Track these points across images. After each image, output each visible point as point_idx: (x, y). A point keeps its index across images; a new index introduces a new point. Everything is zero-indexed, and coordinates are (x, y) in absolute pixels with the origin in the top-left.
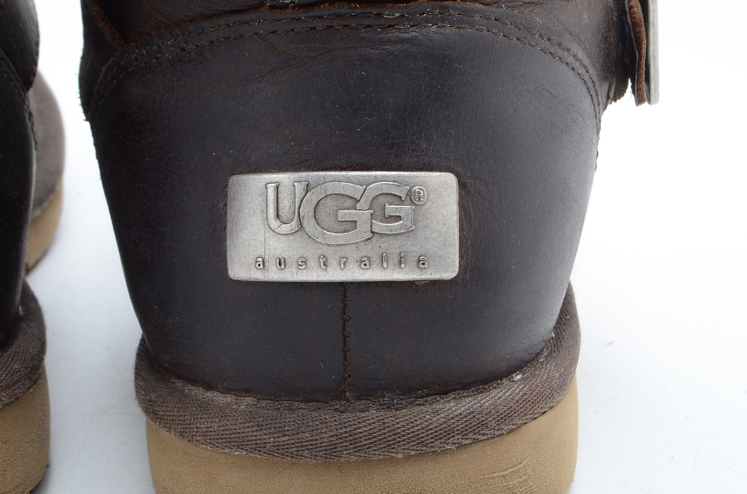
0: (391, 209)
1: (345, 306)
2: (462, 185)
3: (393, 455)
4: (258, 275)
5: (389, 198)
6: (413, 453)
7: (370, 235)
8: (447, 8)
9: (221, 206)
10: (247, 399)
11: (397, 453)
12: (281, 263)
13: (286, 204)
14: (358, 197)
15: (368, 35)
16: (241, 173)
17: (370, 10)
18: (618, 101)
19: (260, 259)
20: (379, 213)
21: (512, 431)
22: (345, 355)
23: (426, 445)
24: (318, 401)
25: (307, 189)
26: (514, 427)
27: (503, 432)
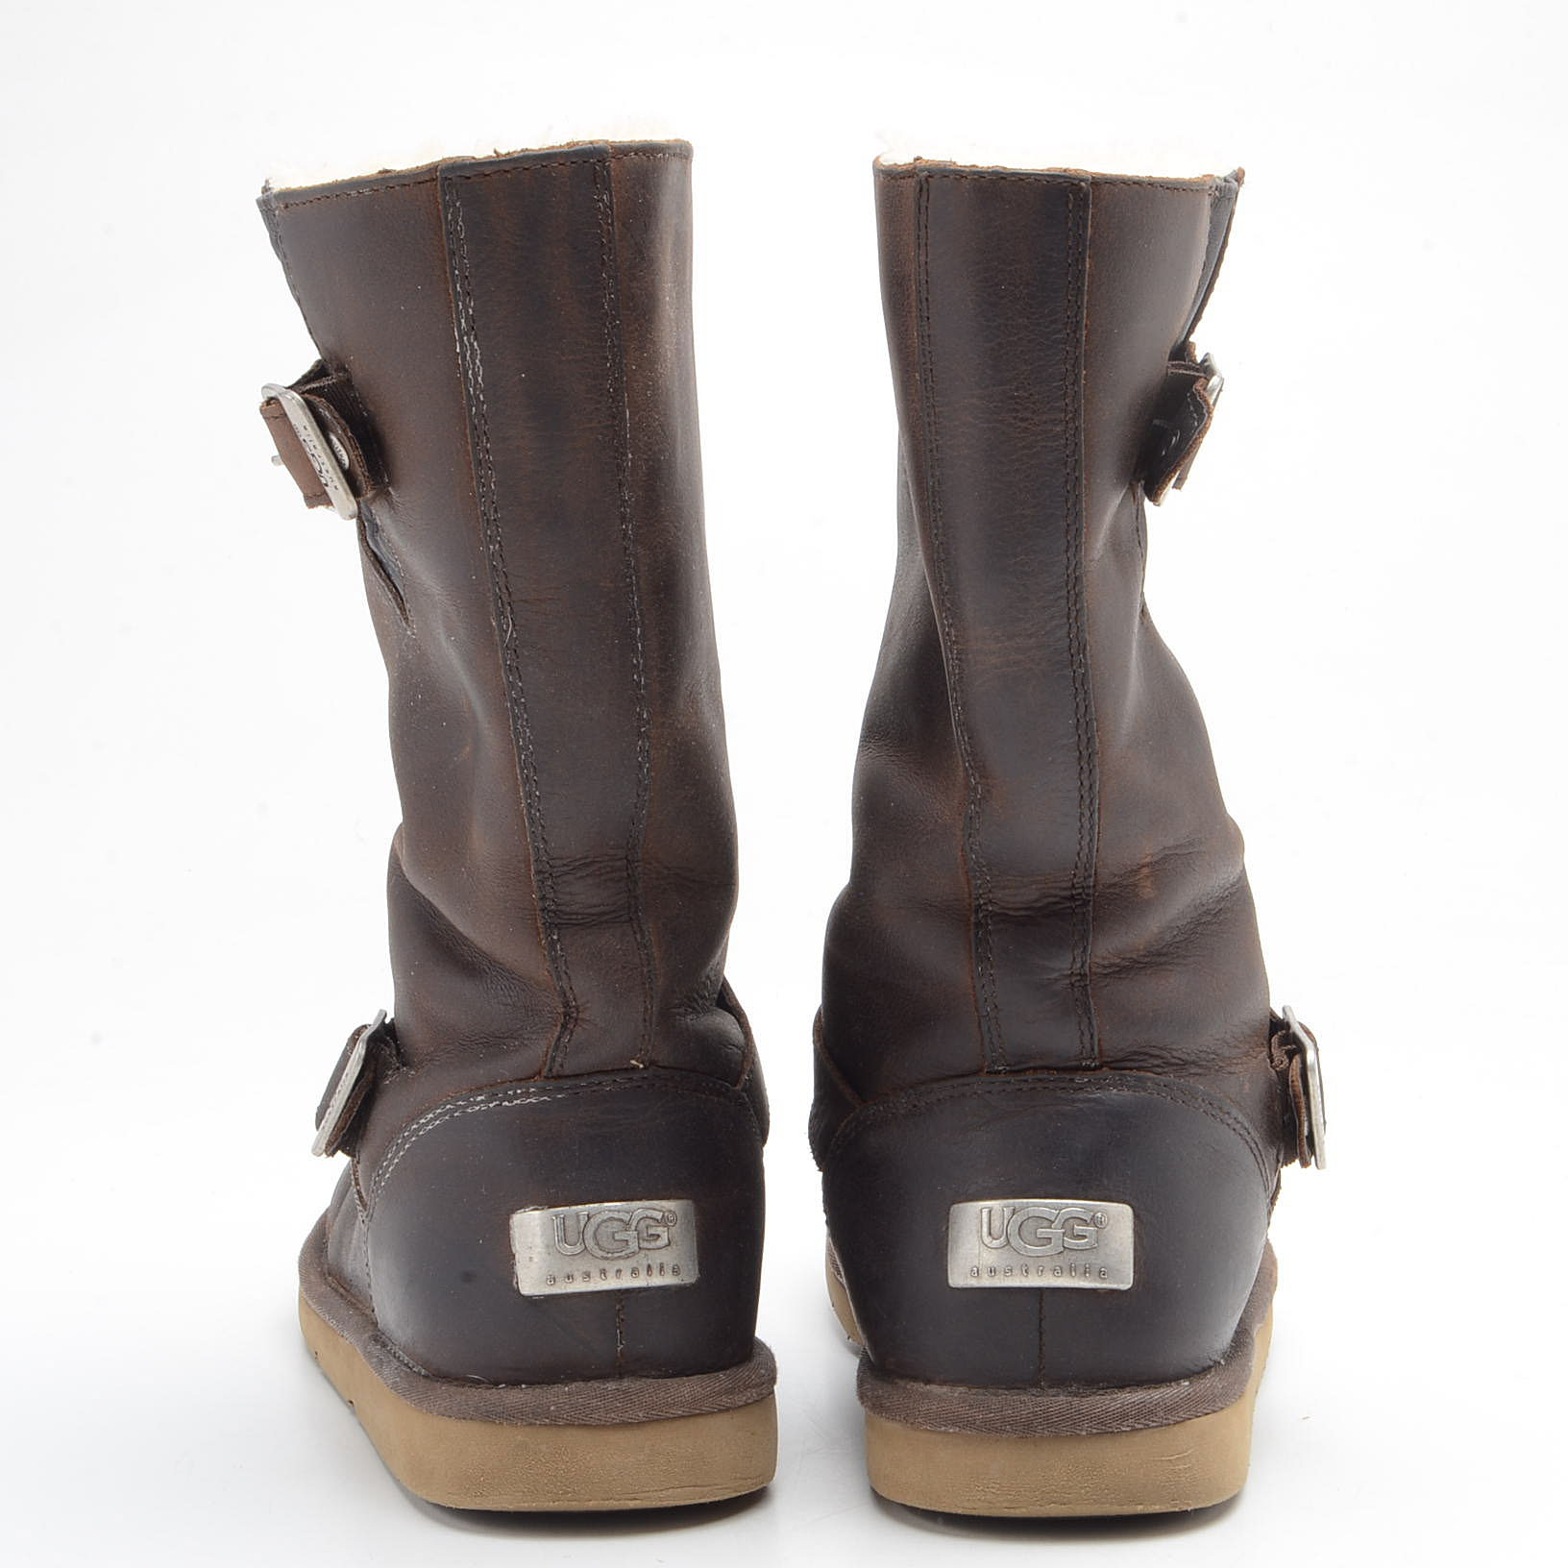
0: (1079, 1229)
1: (1041, 1308)
2: (1136, 1216)
3: (1078, 1432)
4: (974, 1283)
5: (1078, 1221)
6: (1095, 1431)
7: (1062, 1249)
8: (1125, 1075)
9: (944, 1229)
10: (961, 1389)
11: (1081, 1430)
12: (992, 1271)
13: (996, 1224)
14: (1053, 1219)
15: (1063, 1095)
16: (960, 1202)
17: (1065, 1076)
18: (1289, 1165)
19: (975, 1269)
20: (1069, 1232)
21: (1178, 1422)
22: (1041, 1349)
23: (1105, 1425)
24: (1019, 1389)
25: (1014, 1212)
26: (1179, 1419)
27: (1170, 1422)
